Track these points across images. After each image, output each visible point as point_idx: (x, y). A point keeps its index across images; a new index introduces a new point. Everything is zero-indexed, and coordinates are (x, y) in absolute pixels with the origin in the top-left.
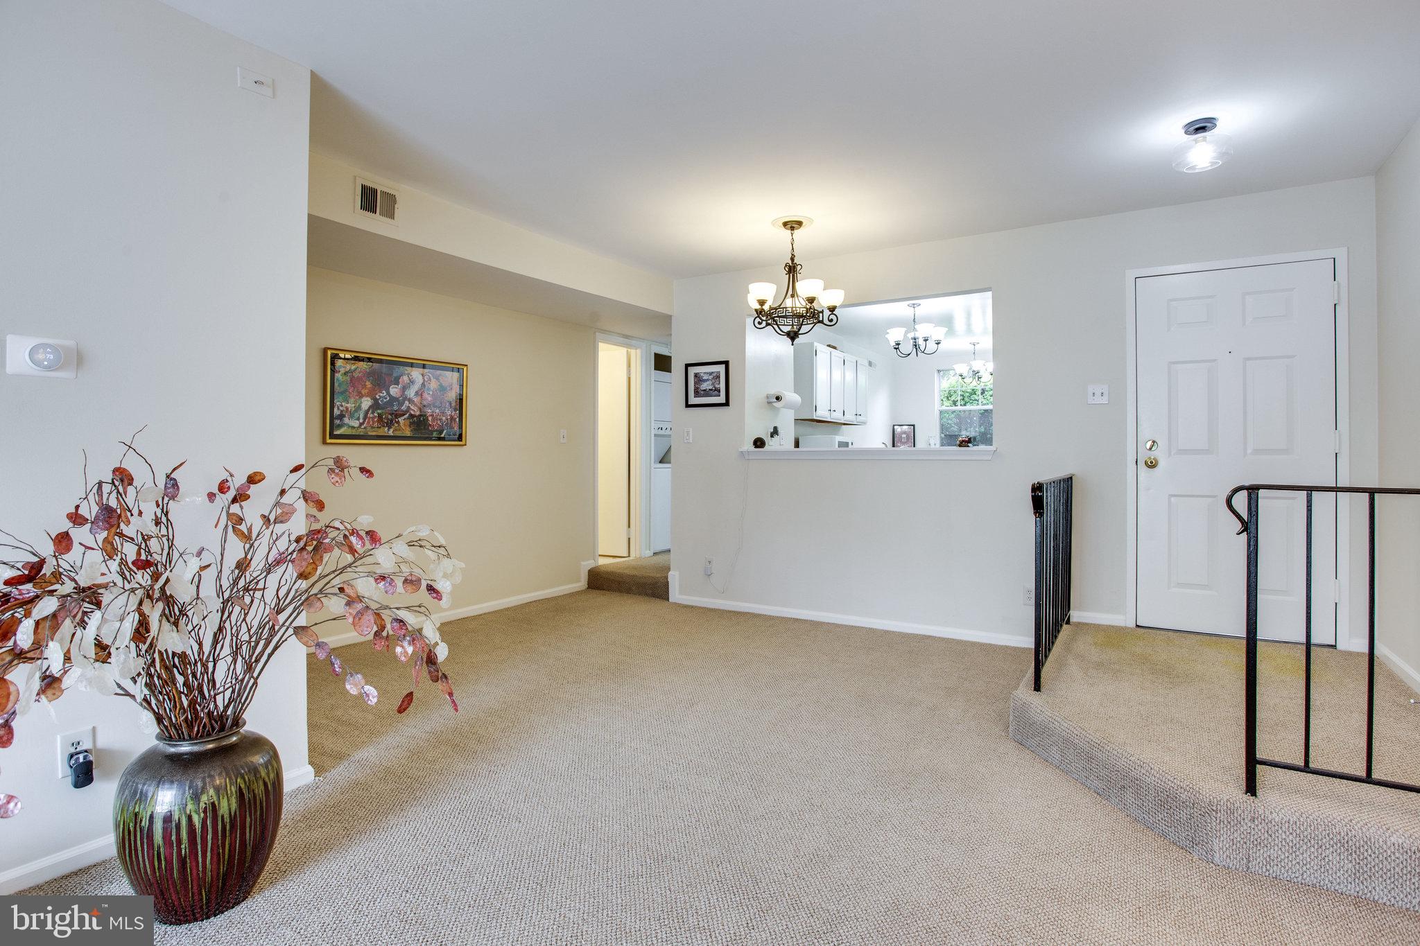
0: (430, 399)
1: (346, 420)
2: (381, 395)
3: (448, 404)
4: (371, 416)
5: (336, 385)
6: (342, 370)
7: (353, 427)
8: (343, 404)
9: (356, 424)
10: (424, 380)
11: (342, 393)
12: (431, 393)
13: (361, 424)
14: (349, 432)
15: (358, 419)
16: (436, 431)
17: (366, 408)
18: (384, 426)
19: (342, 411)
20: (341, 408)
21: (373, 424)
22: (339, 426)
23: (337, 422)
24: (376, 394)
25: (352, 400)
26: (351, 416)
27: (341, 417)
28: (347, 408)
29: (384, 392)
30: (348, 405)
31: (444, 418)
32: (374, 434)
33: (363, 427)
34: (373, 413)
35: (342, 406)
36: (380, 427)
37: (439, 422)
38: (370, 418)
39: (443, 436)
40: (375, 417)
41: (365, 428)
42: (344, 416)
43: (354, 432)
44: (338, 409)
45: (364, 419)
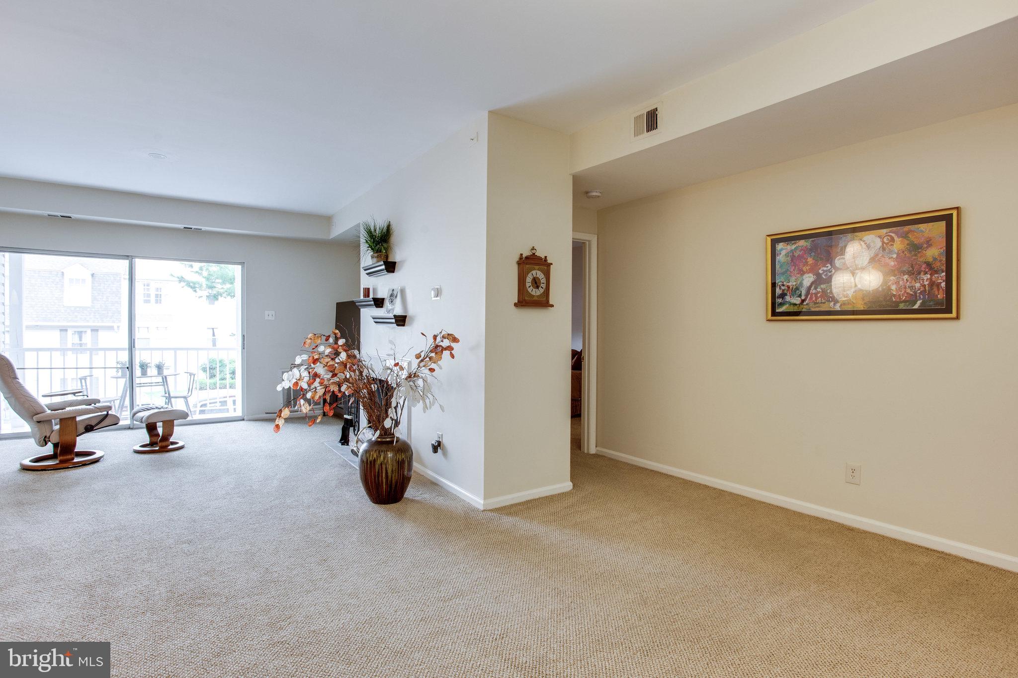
0: (892, 263)
1: (788, 298)
2: (825, 269)
3: (924, 266)
4: (814, 291)
5: (777, 267)
6: (784, 253)
7: (795, 304)
8: (785, 283)
9: (797, 301)
10: (883, 243)
11: (783, 274)
12: (895, 256)
13: (803, 301)
14: (792, 309)
15: (800, 296)
16: (905, 301)
17: (808, 284)
18: (829, 301)
19: (783, 290)
20: (783, 288)
21: (816, 300)
22: (781, 304)
23: (780, 300)
24: (820, 269)
25: (793, 279)
26: (792, 295)
27: (783, 295)
28: (788, 287)
29: (829, 265)
30: (790, 284)
31: (918, 285)
32: (817, 309)
33: (805, 303)
34: (816, 288)
35: (783, 285)
36: (824, 303)
37: (908, 291)
38: (812, 294)
39: (916, 307)
40: (818, 292)
41: (807, 304)
42: (786, 295)
43: (796, 309)
44: (780, 288)
45: (807, 296)
